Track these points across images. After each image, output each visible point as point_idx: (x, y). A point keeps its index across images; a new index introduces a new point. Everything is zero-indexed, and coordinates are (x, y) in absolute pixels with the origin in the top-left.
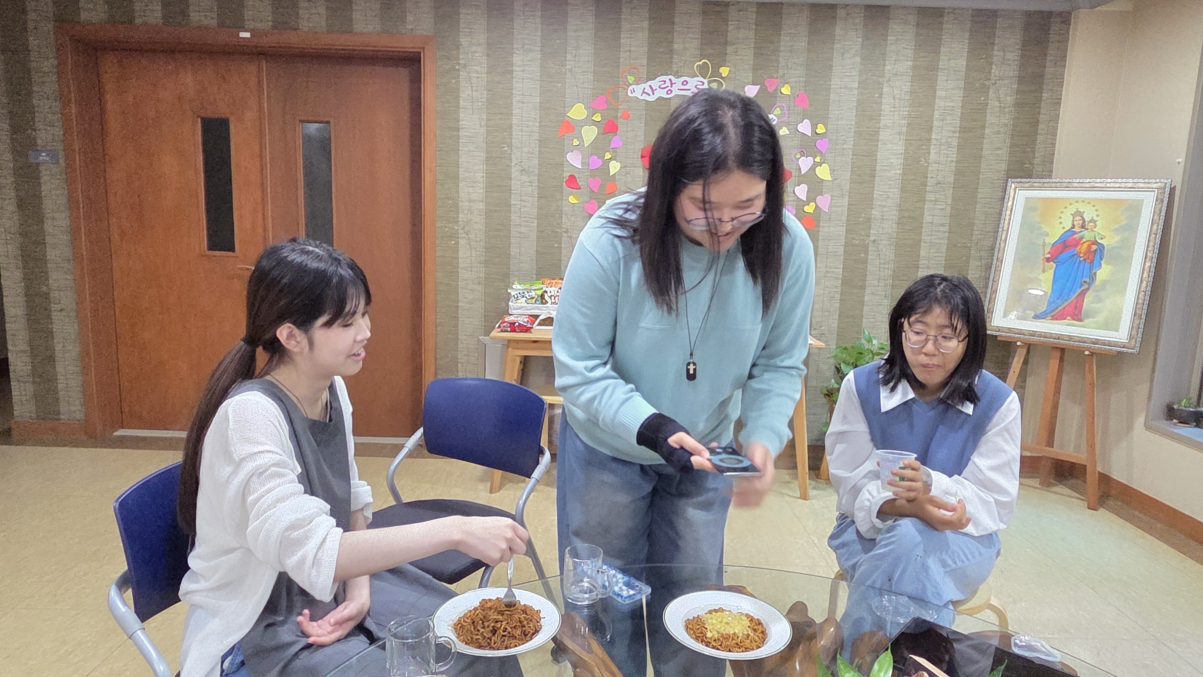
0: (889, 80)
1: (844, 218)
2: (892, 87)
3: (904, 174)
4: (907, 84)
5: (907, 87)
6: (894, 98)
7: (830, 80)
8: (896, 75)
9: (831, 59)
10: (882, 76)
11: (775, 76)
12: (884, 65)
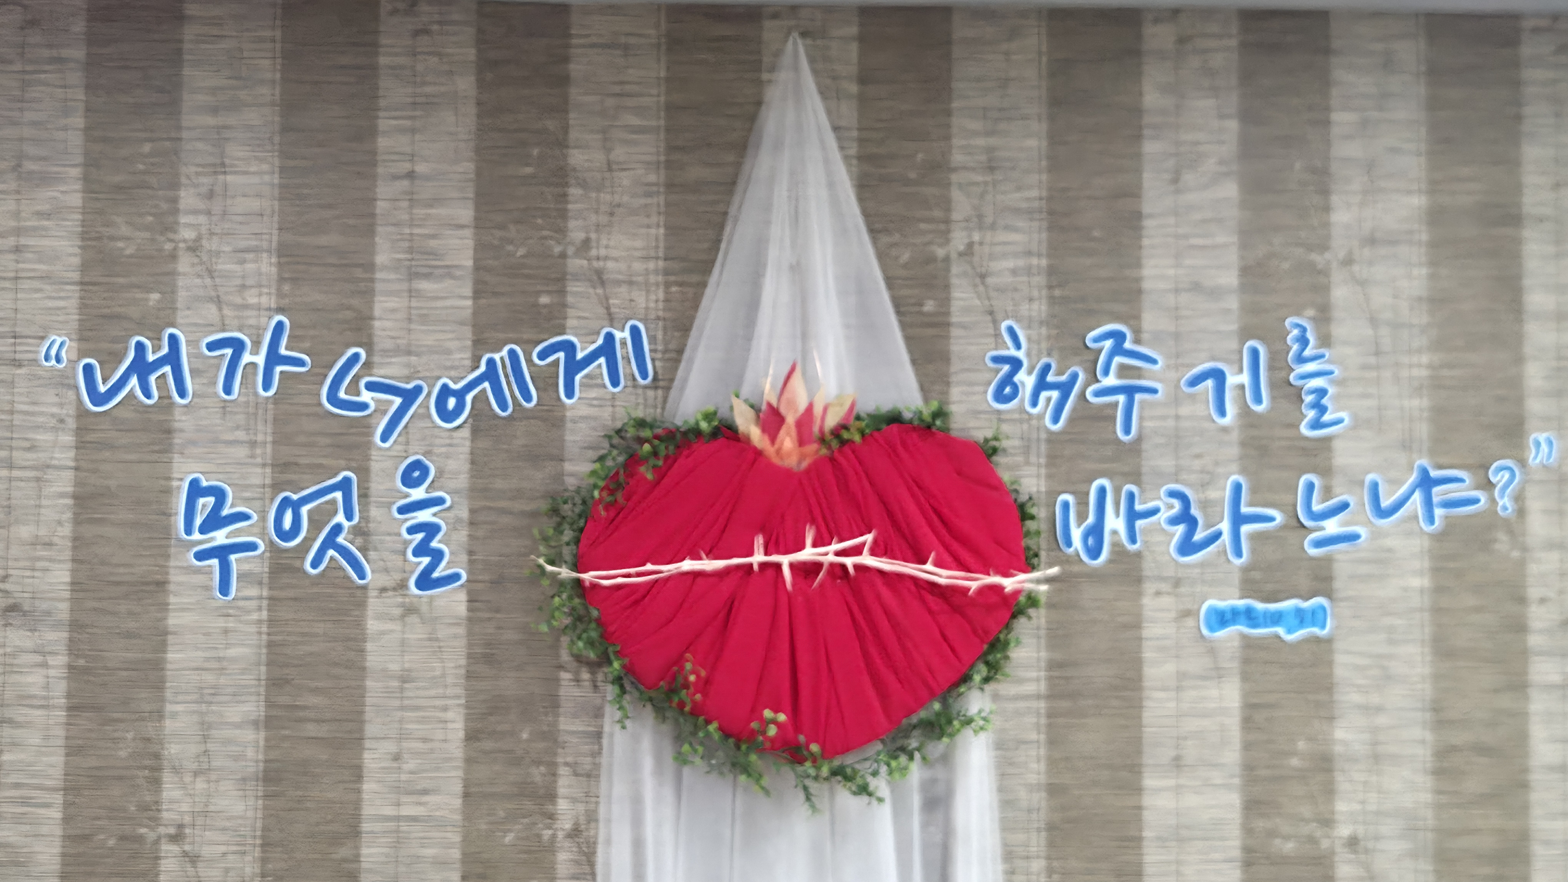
0: (1348, 261)
1: (1232, 756)
2: (1363, 283)
3: (1438, 590)
4: (1416, 272)
5: (1416, 282)
6: (1374, 321)
7: (1138, 265)
8: (1371, 241)
9: (1134, 193)
10: (1323, 247)
11: (940, 252)
12: (1327, 209)
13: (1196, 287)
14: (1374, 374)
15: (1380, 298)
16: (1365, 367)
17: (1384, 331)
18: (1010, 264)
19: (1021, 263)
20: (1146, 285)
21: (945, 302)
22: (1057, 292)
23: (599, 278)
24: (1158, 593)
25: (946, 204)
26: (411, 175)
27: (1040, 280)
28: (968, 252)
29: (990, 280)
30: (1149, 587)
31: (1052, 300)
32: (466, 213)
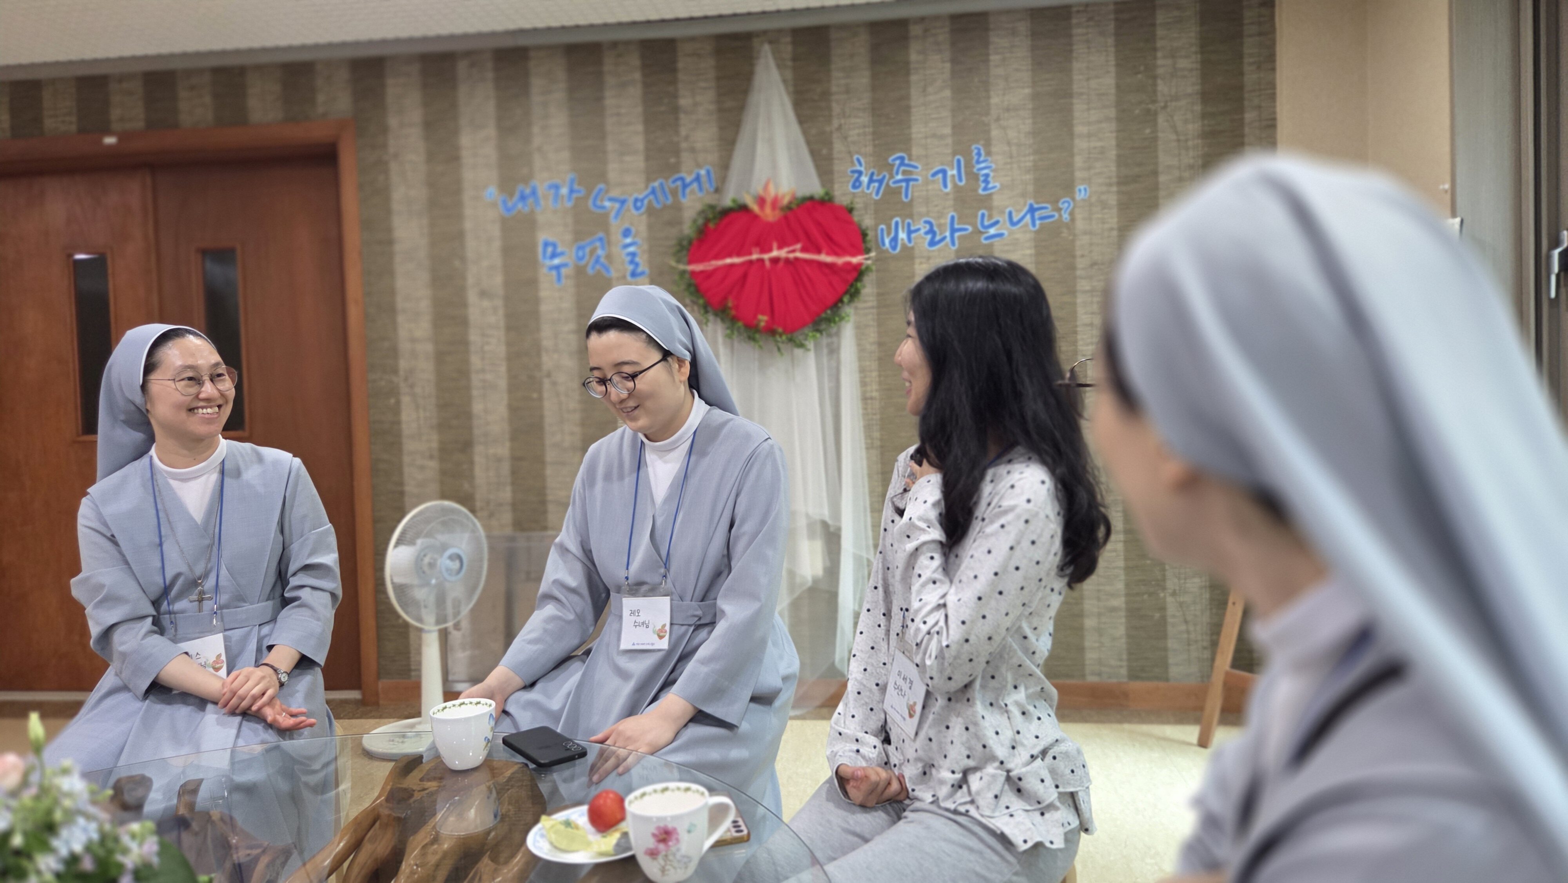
0: (998, 119)
2: (1004, 128)
3: (1037, 254)
4: (1027, 121)
5: (1027, 125)
6: (1009, 143)
7: (909, 127)
8: (1008, 110)
9: (907, 97)
10: (987, 114)
11: (828, 129)
12: (989, 97)
13: (934, 136)
14: (1009, 166)
15: (1012, 134)
16: (1006, 164)
17: (1014, 148)
18: (857, 131)
19: (861, 131)
20: (914, 136)
21: (831, 149)
22: (877, 142)
23: (693, 150)
24: (921, 263)
25: (829, 109)
26: (618, 114)
27: (870, 137)
28: (840, 128)
29: (850, 139)
30: (917, 261)
31: (875, 146)
32: (640, 128)
